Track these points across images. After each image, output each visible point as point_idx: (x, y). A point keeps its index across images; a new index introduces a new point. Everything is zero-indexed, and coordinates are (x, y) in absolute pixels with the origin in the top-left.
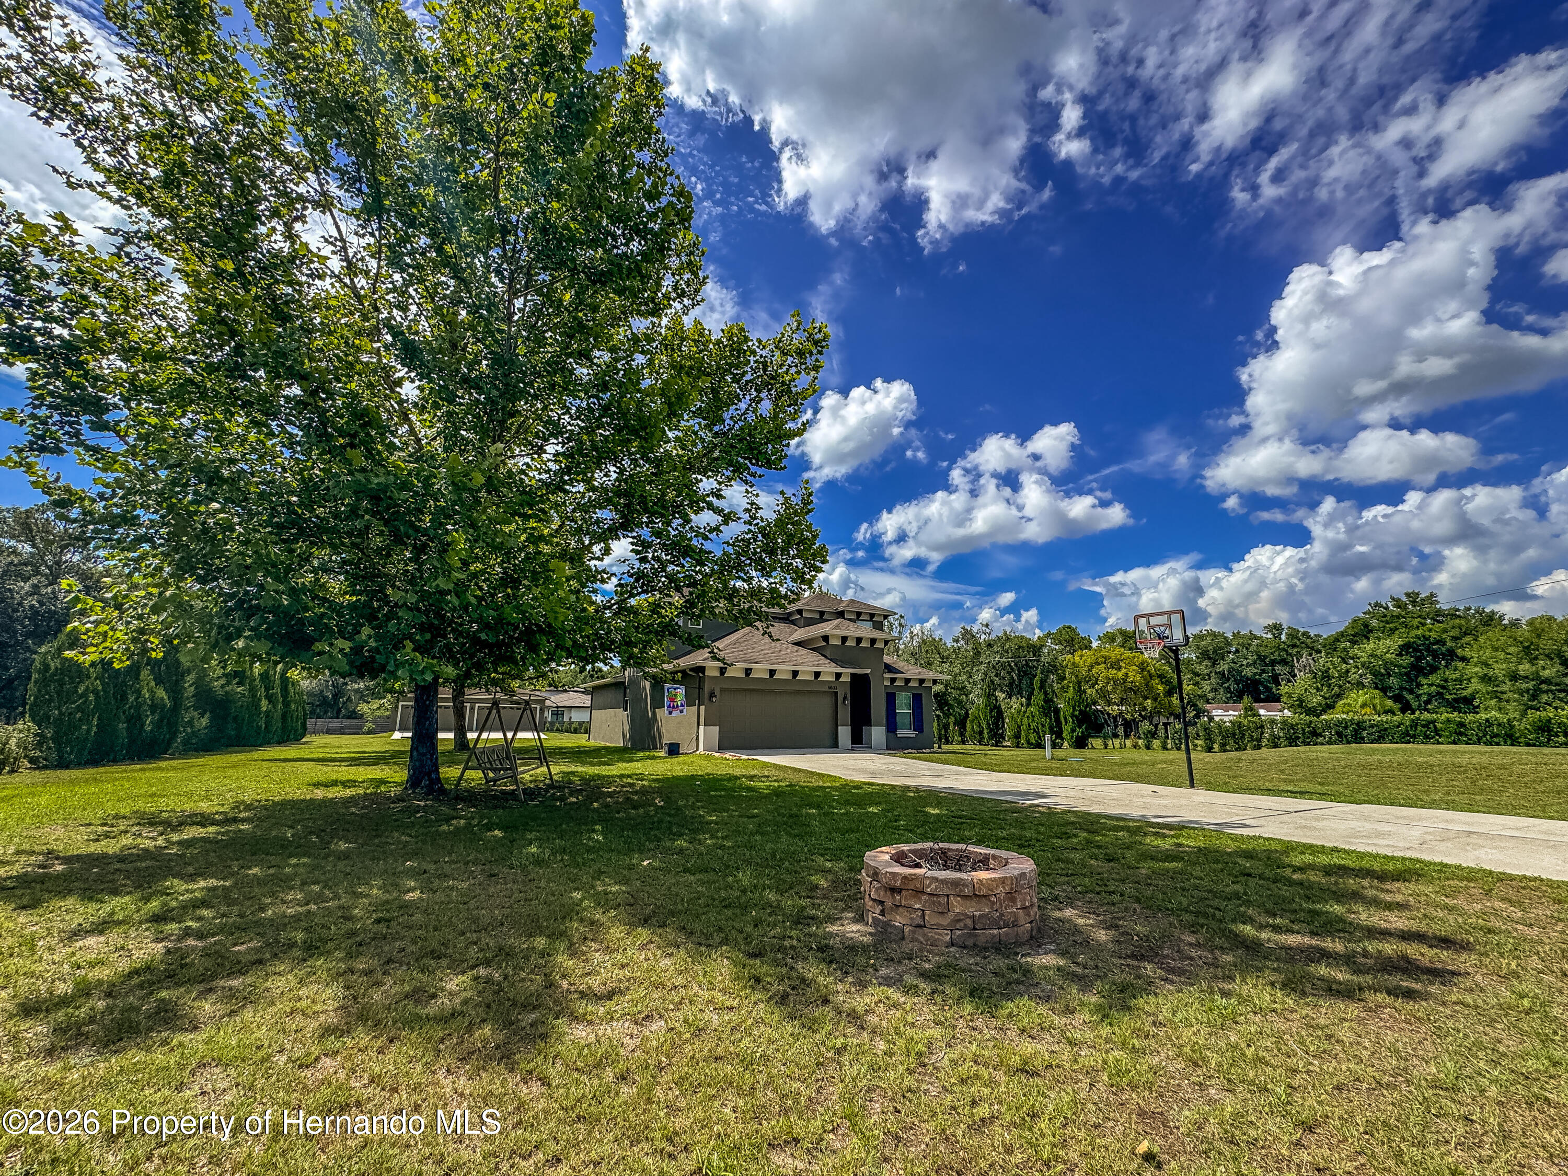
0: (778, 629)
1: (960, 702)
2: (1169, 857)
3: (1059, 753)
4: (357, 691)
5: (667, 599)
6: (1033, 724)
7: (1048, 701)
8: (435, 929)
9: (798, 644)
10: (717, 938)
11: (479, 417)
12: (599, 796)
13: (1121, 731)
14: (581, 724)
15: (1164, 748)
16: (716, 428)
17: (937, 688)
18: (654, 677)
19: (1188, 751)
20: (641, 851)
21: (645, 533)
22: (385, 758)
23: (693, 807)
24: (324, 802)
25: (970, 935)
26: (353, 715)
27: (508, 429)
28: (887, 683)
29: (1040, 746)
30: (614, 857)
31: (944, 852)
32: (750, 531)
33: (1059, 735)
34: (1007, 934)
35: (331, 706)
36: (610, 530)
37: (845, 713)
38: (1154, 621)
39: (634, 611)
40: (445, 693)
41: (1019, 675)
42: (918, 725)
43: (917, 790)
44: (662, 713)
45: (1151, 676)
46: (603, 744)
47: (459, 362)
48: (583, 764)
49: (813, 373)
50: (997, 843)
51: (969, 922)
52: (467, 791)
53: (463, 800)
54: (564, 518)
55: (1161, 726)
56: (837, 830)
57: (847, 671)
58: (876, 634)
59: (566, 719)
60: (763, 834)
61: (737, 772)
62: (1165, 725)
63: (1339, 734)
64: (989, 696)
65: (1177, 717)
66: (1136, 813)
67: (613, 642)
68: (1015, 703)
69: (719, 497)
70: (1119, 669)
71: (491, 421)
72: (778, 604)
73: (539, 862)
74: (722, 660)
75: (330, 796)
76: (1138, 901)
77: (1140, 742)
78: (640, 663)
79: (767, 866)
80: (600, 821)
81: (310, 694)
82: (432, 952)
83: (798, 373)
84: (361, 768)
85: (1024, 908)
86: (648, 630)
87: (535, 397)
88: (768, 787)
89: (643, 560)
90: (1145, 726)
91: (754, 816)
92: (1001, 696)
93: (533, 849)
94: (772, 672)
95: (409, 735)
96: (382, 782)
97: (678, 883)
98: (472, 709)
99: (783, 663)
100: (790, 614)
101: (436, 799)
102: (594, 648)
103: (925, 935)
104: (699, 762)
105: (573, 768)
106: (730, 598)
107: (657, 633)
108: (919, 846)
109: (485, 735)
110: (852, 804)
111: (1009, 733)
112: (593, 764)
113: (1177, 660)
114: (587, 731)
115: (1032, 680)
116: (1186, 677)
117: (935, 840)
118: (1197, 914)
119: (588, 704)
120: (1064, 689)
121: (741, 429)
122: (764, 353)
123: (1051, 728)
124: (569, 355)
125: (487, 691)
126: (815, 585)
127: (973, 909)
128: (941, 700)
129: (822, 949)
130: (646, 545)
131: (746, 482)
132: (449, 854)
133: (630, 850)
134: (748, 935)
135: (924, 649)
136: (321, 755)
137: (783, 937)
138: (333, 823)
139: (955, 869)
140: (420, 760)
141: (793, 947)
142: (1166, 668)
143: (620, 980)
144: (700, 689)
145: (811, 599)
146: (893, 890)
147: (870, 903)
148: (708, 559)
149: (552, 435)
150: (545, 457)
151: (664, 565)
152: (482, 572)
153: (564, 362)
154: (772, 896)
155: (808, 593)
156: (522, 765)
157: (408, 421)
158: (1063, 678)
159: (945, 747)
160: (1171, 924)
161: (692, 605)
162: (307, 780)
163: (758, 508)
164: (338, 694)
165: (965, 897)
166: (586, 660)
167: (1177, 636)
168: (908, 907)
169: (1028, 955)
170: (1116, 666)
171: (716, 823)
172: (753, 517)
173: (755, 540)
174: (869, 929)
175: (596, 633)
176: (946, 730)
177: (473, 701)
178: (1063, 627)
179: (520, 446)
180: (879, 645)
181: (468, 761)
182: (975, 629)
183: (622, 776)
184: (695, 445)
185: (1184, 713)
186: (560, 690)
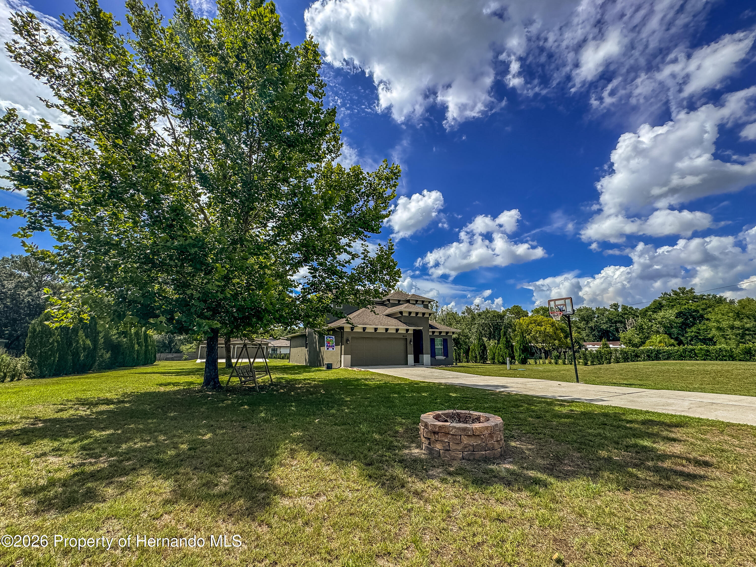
0: (378, 309)
1: (465, 343)
2: (567, 416)
3: (514, 367)
4: (180, 340)
5: (326, 295)
6: (501, 353)
7: (508, 342)
8: (217, 453)
9: (388, 315)
10: (351, 456)
11: (236, 210)
12: (294, 389)
13: (543, 355)
14: (285, 355)
15: (564, 363)
16: (348, 214)
17: (454, 336)
18: (319, 332)
19: (575, 365)
20: (314, 415)
21: (315, 264)
22: (193, 372)
23: (339, 394)
24: (164, 393)
25: (471, 454)
26: (178, 351)
27: (250, 216)
28: (431, 334)
29: (504, 363)
30: (302, 418)
31: (459, 415)
32: (364, 263)
33: (513, 358)
34: (489, 454)
35: (168, 347)
36: (298, 262)
37: (411, 348)
38: (558, 303)
39: (310, 301)
40: (221, 340)
41: (494, 329)
42: (446, 353)
43: (445, 385)
44: (324, 349)
45: (557, 329)
46: (296, 364)
47: (227, 184)
48: (287, 374)
49: (393, 188)
50: (484, 410)
51: (471, 448)
52: (232, 387)
53: (230, 391)
54: (277, 257)
55: (562, 353)
56: (407, 404)
57: (411, 328)
58: (425, 310)
59: (278, 352)
60: (372, 407)
61: (359, 377)
62: (564, 352)
63: (648, 356)
64: (480, 339)
65: (570, 348)
66: (549, 395)
67: (300, 315)
68: (492, 343)
69: (350, 246)
70: (542, 326)
71: (242, 212)
72: (378, 297)
73: (266, 421)
74: (352, 324)
75: (167, 390)
76: (552, 437)
77: (553, 361)
78: (313, 326)
79: (374, 422)
80: (295, 401)
81: (158, 342)
82: (216, 464)
83: (386, 188)
84: (182, 377)
85: (497, 441)
86: (317, 309)
87: (263, 201)
88: (374, 384)
89: (314, 277)
90: (555, 353)
91: (368, 398)
92: (485, 339)
93: (263, 415)
94: (376, 329)
95: (205, 361)
96: (192, 383)
97: (332, 430)
98: (234, 348)
99: (381, 325)
100: (384, 301)
101: (217, 391)
102: (291, 319)
103: (450, 454)
104: (341, 372)
105: (282, 376)
106: (355, 295)
107: (321, 311)
108: (447, 411)
109: (240, 361)
110: (414, 392)
111: (489, 357)
112: (291, 374)
113: (569, 321)
114: (288, 358)
115: (500, 331)
116: (574, 329)
117: (454, 409)
118: (581, 443)
119: (289, 345)
120: (515, 336)
121: (360, 214)
122: (370, 179)
123: (509, 354)
124: (278, 181)
125: (241, 339)
126: (396, 287)
127: (473, 442)
128: (457, 342)
129: (401, 461)
130: (315, 270)
131: (362, 239)
132: (224, 417)
133: (309, 415)
134: (366, 455)
135: (448, 317)
136: (163, 371)
137: (382, 456)
138: (168, 403)
139: (464, 423)
140: (209, 372)
141: (387, 461)
142: (564, 325)
143: (305, 477)
144: (342, 337)
145: (394, 294)
146: (435, 433)
147: (424, 439)
148: (345, 276)
149: (270, 218)
150: (268, 228)
151: (324, 279)
152: (238, 283)
153: (276, 184)
154: (377, 436)
155: (392, 292)
156: (258, 374)
157: (203, 213)
158: (515, 330)
159: (459, 364)
160: (568, 448)
161: (337, 298)
162: (156, 382)
163: (368, 252)
164: (171, 341)
165: (469, 436)
166: (287, 324)
167: (569, 310)
168: (441, 441)
169: (500, 463)
170: (540, 324)
171: (350, 401)
172: (366, 256)
173: (367, 267)
174: (423, 452)
175: (292, 312)
176: (459, 356)
177: (234, 345)
178: (515, 306)
179: (256, 224)
180: (426, 316)
181: (232, 373)
182: (472, 307)
183: (305, 379)
184: (338, 222)
185: (573, 347)
186: (275, 339)
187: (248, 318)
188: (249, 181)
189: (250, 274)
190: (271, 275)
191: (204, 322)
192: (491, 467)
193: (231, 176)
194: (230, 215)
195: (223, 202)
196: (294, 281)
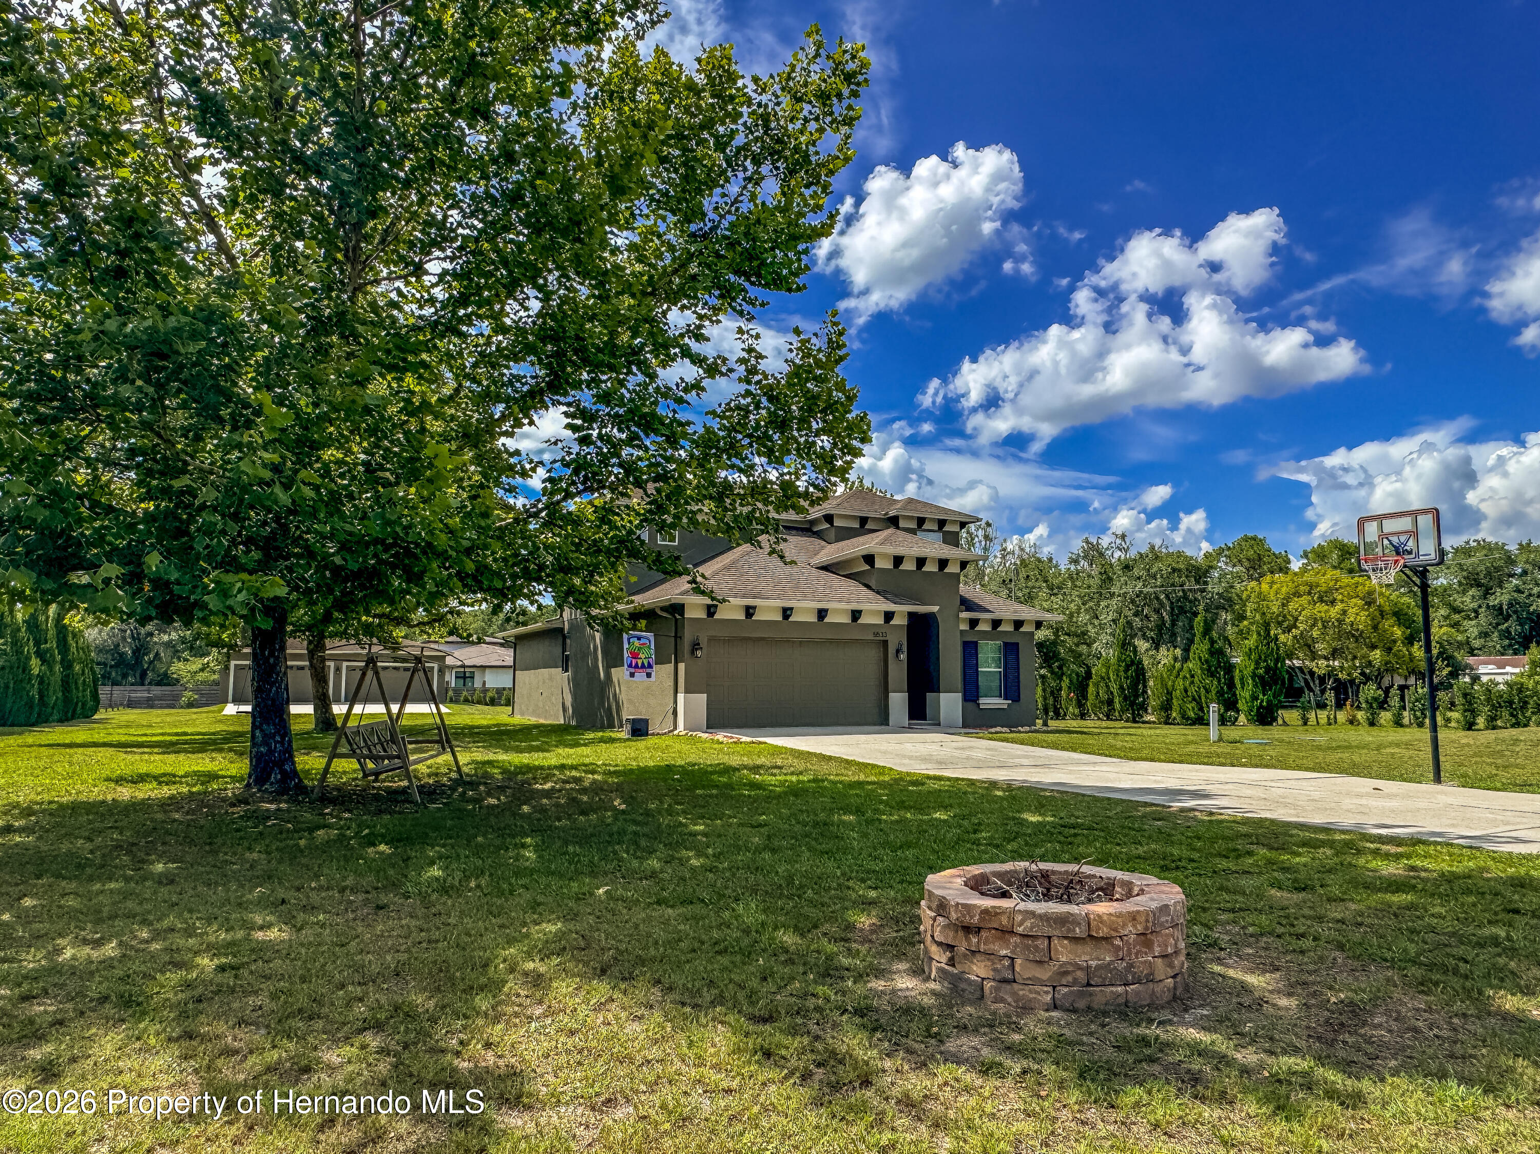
0: (793, 545)
1: (1078, 656)
2: (1395, 885)
3: (1231, 733)
4: (169, 644)
5: (623, 501)
6: (1192, 690)
7: (1217, 653)
8: (303, 980)
9: (825, 568)
10: (708, 996)
11: (319, 217)
12: (531, 796)
13: (1330, 697)
14: (500, 691)
15: (1398, 723)
16: (693, 227)
17: (1041, 635)
18: (603, 622)
19: (1434, 728)
20: (593, 874)
21: (586, 398)
22: (214, 742)
23: (670, 812)
24: (134, 807)
25: (1081, 994)
26: (165, 680)
27: (367, 238)
28: (964, 627)
29: (1201, 721)
30: (555, 883)
31: (1045, 875)
32: (748, 393)
33: (1230, 704)
34: (1137, 993)
35: (133, 667)
36: (532, 394)
37: (898, 671)
38: (1390, 526)
39: (575, 521)
40: (297, 647)
41: (1172, 613)
42: (1012, 690)
43: (1009, 787)
44: (620, 674)
45: (1382, 614)
46: (533, 720)
47: (286, 130)
48: (506, 750)
49: (844, 130)
50: (1131, 864)
51: (1080, 974)
52: (338, 789)
53: (333, 801)
54: (461, 375)
55: (1394, 691)
56: (886, 844)
57: (902, 610)
58: (947, 551)
59: (478, 684)
60: (774, 851)
61: (735, 761)
62: (1402, 688)
64: (1125, 645)
65: (1421, 676)
66: (1347, 821)
67: (542, 567)
68: (1165, 656)
69: (699, 338)
70: (1333, 602)
71: (340, 224)
72: (794, 507)
73: (444, 889)
74: (710, 594)
75: (140, 795)
76: (1341, 947)
77: (1360, 715)
78: (583, 601)
79: (781, 896)
80: (533, 832)
81: (100, 650)
82: (300, 1011)
83: (821, 130)
84: (182, 757)
85: (1163, 957)
86: (596, 548)
87: (407, 184)
88: (782, 784)
89: (584, 440)
90: (1370, 691)
91: (760, 825)
92: (1142, 645)
93: (436, 872)
94: (787, 612)
95: (248, 708)
96: (212, 776)
97: (649, 918)
98: (338, 670)
99: (805, 597)
100: (813, 522)
101: (293, 800)
102: (514, 577)
103: (1014, 994)
104: (677, 746)
105: (491, 756)
106: (719, 499)
107: (609, 552)
108: (1008, 866)
109: (358, 709)
110: (908, 808)
111: (1153, 703)
112: (519, 750)
113: (1424, 587)
114: (509, 702)
115: (1191, 621)
116: (1438, 614)
117: (1032, 859)
118: (1431, 967)
119: (509, 661)
120: (1243, 634)
121: (733, 225)
122: (764, 98)
123: (1220, 693)
124: (456, 114)
125: (359, 643)
126: (852, 476)
127: (1088, 957)
128: (1048, 652)
129: (860, 1012)
130: (589, 417)
131: (741, 313)
132: (317, 876)
133: (578, 873)
134: (753, 992)
135: (1023, 574)
136: (123, 739)
137: (805, 995)
138: (148, 834)
139: (1060, 899)
140: (265, 743)
141: (818, 1009)
142: (1406, 599)
143: (568, 1052)
144: (678, 637)
145: (846, 498)
146: (967, 929)
147: (934, 949)
148: (685, 435)
149: (435, 244)
150: (427, 280)
151: (615, 446)
152: (340, 463)
153: (451, 124)
154: (788, 938)
155: (840, 489)
156: (415, 751)
157: (213, 227)
158: (1241, 617)
159: (1053, 724)
160: (1389, 980)
161: (660, 509)
162: (106, 773)
163: (760, 356)
164: (141, 649)
165: (1076, 940)
166: (503, 594)
167: (1427, 549)
168: (989, 954)
169: (1170, 1022)
170: (1327, 598)
171: (705, 835)
172: (752, 371)
173: (758, 407)
174: (932, 985)
175: (516, 555)
176: (1057, 698)
177: (338, 659)
178: (1246, 539)
179: (387, 263)
180: (953, 568)
181: (336, 745)
182: (1105, 541)
183: (562, 767)
184: (660, 257)
185: (1432, 671)
186: (467, 641)
187: (374, 573)
188: (359, 117)
189: (372, 431)
190: (445, 438)
191: (236, 580)
192: (1142, 1030)
193: (296, 98)
194: (300, 236)
195: (277, 189)
196: (517, 453)
